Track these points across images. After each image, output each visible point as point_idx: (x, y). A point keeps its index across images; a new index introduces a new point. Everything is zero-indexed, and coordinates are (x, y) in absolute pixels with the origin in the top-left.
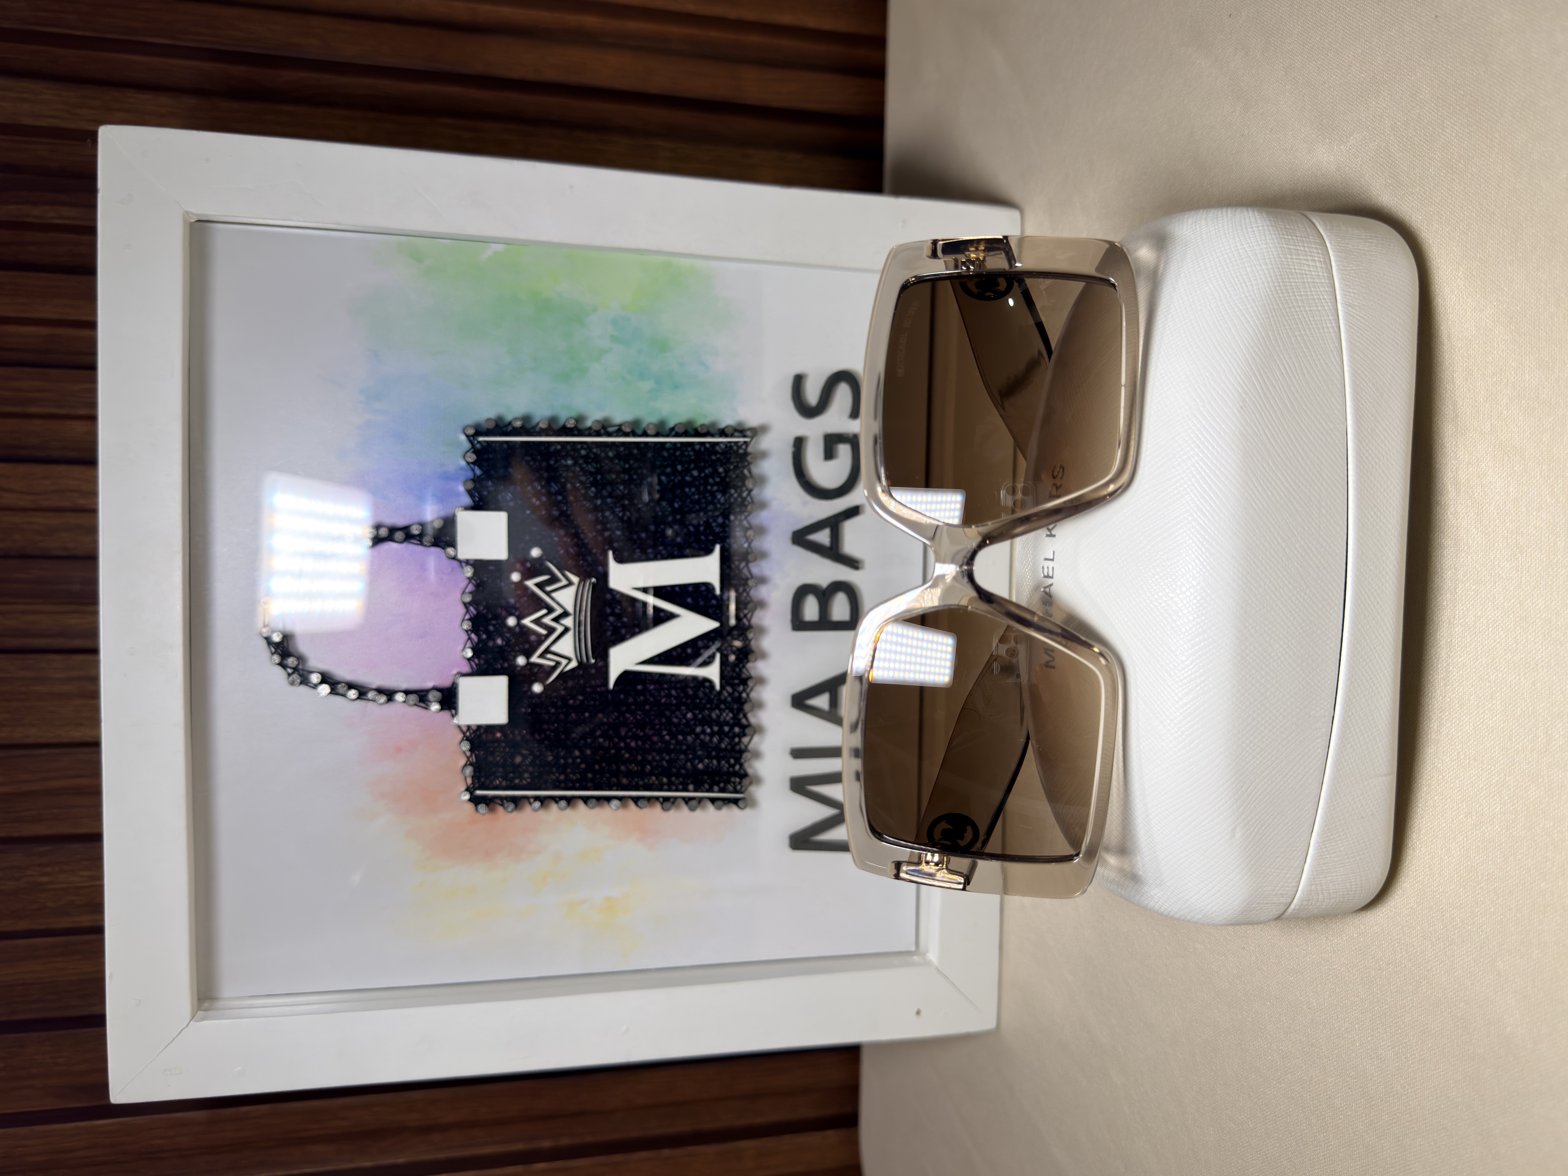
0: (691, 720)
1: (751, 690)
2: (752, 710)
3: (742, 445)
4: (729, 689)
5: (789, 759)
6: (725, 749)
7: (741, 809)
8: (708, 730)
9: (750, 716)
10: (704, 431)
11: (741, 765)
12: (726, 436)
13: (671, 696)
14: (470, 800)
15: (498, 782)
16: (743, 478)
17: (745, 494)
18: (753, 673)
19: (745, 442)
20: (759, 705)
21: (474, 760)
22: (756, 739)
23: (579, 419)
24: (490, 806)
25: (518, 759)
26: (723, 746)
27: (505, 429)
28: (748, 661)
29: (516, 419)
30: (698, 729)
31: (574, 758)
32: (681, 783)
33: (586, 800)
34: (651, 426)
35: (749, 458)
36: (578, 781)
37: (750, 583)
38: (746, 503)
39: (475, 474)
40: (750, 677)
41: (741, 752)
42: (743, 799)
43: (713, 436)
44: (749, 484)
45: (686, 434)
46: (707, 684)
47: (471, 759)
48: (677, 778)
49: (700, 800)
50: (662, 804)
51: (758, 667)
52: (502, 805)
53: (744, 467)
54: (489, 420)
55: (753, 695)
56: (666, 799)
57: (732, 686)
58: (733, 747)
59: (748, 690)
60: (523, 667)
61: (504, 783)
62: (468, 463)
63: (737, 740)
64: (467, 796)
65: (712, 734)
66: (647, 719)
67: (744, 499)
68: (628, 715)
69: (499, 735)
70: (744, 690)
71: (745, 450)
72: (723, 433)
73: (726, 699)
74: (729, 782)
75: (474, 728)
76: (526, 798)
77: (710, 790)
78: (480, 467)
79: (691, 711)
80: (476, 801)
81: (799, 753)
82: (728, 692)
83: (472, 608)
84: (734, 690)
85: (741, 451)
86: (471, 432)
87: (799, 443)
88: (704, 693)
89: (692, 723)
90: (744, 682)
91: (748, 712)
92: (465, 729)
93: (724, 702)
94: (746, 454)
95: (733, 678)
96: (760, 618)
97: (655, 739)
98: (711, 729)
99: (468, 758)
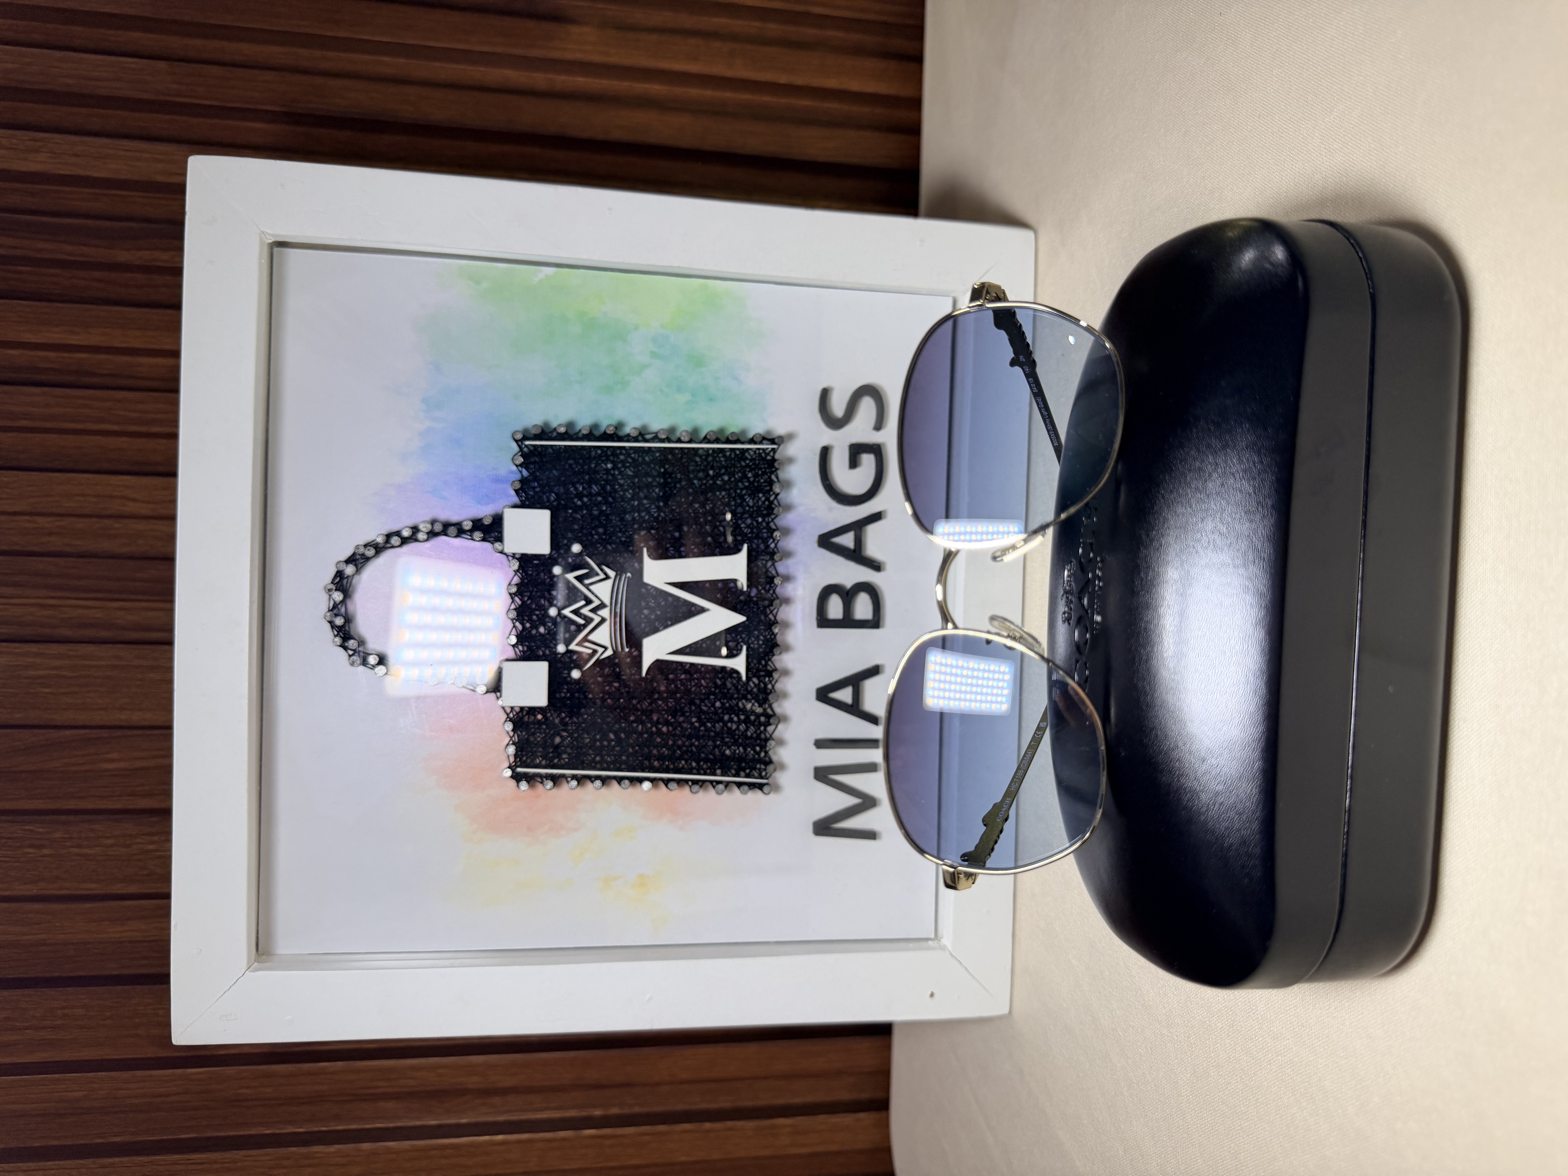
0: (719, 708)
1: (776, 681)
2: (776, 701)
3: (770, 451)
4: (755, 680)
5: (814, 748)
6: (751, 737)
7: (766, 794)
8: (736, 719)
9: (775, 706)
10: (734, 438)
11: (766, 752)
12: (755, 443)
13: (701, 685)
14: (512, 777)
15: (538, 761)
16: (771, 483)
17: (772, 498)
18: (778, 665)
19: (773, 449)
20: (785, 695)
21: (517, 740)
22: (780, 727)
23: (619, 426)
24: (531, 783)
25: (558, 740)
26: (749, 734)
27: (550, 435)
28: (773, 655)
29: (560, 425)
30: (726, 717)
31: (610, 741)
32: (709, 768)
33: (620, 780)
34: (684, 434)
35: (776, 464)
36: (612, 762)
37: (777, 581)
38: (773, 506)
39: (522, 476)
40: (776, 670)
41: (767, 740)
42: (767, 784)
43: (743, 443)
44: (777, 488)
45: (717, 441)
46: (735, 675)
47: (513, 739)
48: (705, 762)
49: (727, 785)
50: (690, 787)
51: (783, 660)
52: (542, 783)
53: (772, 473)
54: (535, 426)
55: (778, 686)
56: (695, 782)
57: (758, 678)
58: (759, 736)
59: (773, 682)
60: (563, 654)
61: (544, 762)
62: (517, 466)
63: (762, 728)
64: (509, 773)
65: (739, 722)
66: (678, 707)
67: (771, 503)
68: (660, 702)
69: (540, 717)
70: (771, 682)
71: (773, 457)
72: (752, 441)
73: (752, 689)
74: (755, 769)
75: (518, 710)
76: (563, 776)
77: (737, 775)
78: (527, 469)
79: (719, 700)
80: (517, 778)
81: (820, 744)
82: (754, 683)
83: (517, 599)
84: (760, 681)
85: (769, 458)
86: (519, 436)
87: (825, 453)
88: (732, 683)
89: (720, 711)
90: (770, 674)
91: (773, 703)
92: (508, 710)
93: (751, 692)
94: (774, 460)
95: (758, 670)
96: (784, 613)
97: (685, 725)
98: (738, 717)
99: (511, 737)
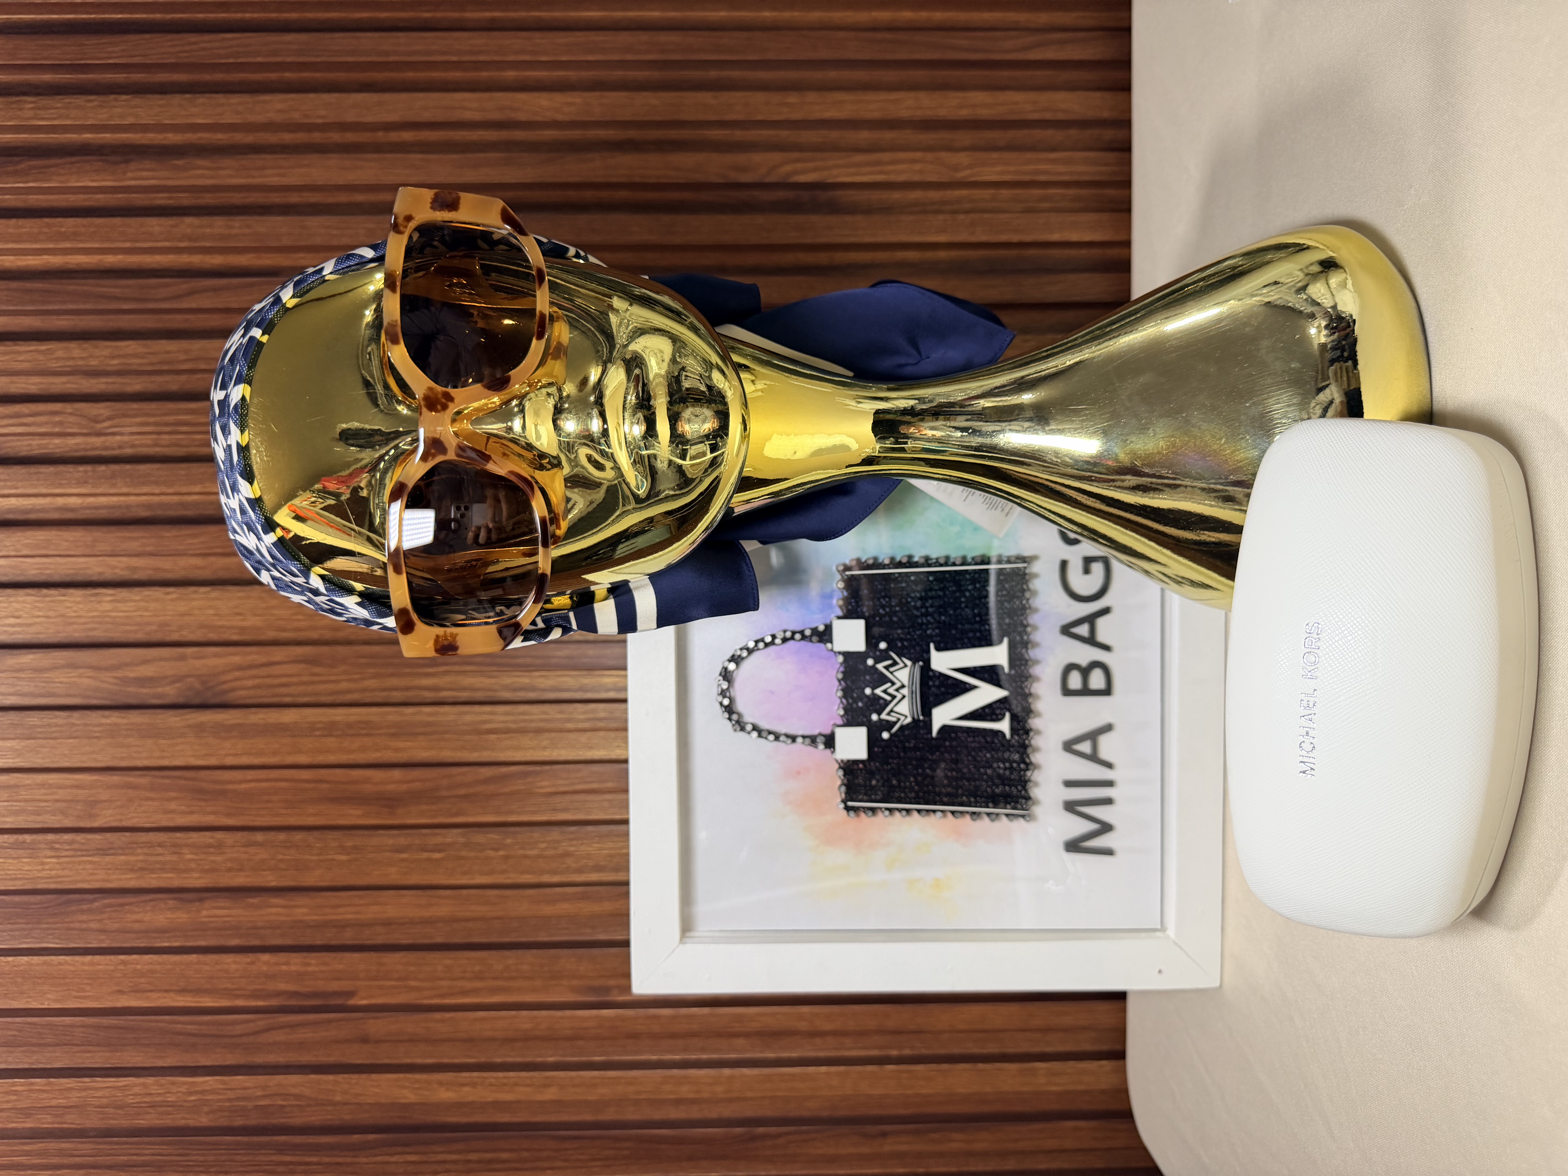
0: (989, 758)
1: (1031, 738)
2: (1032, 752)
3: (1022, 569)
4: (1016, 737)
5: (1063, 787)
6: (1016, 779)
8: (1002, 766)
9: (1031, 757)
11: (1026, 791)
12: (1011, 563)
13: (976, 741)
14: (844, 808)
15: (861, 797)
16: (1023, 591)
17: (1024, 602)
18: (1032, 726)
19: (1024, 567)
20: (1037, 749)
21: (846, 782)
22: (1036, 772)
23: (910, 557)
24: (856, 813)
25: (874, 782)
26: (1013, 777)
27: (862, 566)
28: (1029, 719)
29: (869, 561)
30: (995, 765)
31: (911, 783)
32: (984, 802)
33: (919, 811)
35: (1026, 578)
36: (913, 798)
37: (1029, 664)
38: (1025, 608)
39: (844, 595)
40: (1030, 730)
41: (1026, 782)
42: (1028, 815)
43: (1001, 563)
44: (1027, 595)
45: (982, 563)
46: (1001, 734)
48: (981, 797)
49: (998, 815)
50: (971, 816)
51: (1034, 723)
52: (864, 812)
53: (1024, 583)
54: (851, 560)
55: (1032, 742)
56: (974, 813)
57: (1018, 735)
58: (1020, 778)
59: (1029, 739)
60: (877, 721)
61: (865, 798)
62: (841, 589)
63: (1022, 773)
64: (842, 805)
65: (1005, 769)
66: (959, 757)
67: (1024, 606)
68: (948, 754)
69: (861, 766)
70: (1026, 739)
71: (1025, 572)
72: (1008, 562)
73: (1014, 744)
74: (1018, 803)
75: (846, 761)
76: (880, 808)
77: (1005, 808)
78: (847, 591)
79: (989, 752)
80: (848, 809)
81: (1067, 784)
82: (1016, 739)
83: (842, 682)
84: (1019, 738)
85: (1021, 573)
86: (841, 568)
87: (1064, 565)
88: (999, 740)
89: (991, 761)
90: (1026, 733)
91: (1030, 754)
92: (840, 762)
93: (1013, 746)
94: (1025, 575)
95: (1018, 730)
96: (1035, 688)
97: (964, 771)
98: (1004, 764)
99: (843, 781)
